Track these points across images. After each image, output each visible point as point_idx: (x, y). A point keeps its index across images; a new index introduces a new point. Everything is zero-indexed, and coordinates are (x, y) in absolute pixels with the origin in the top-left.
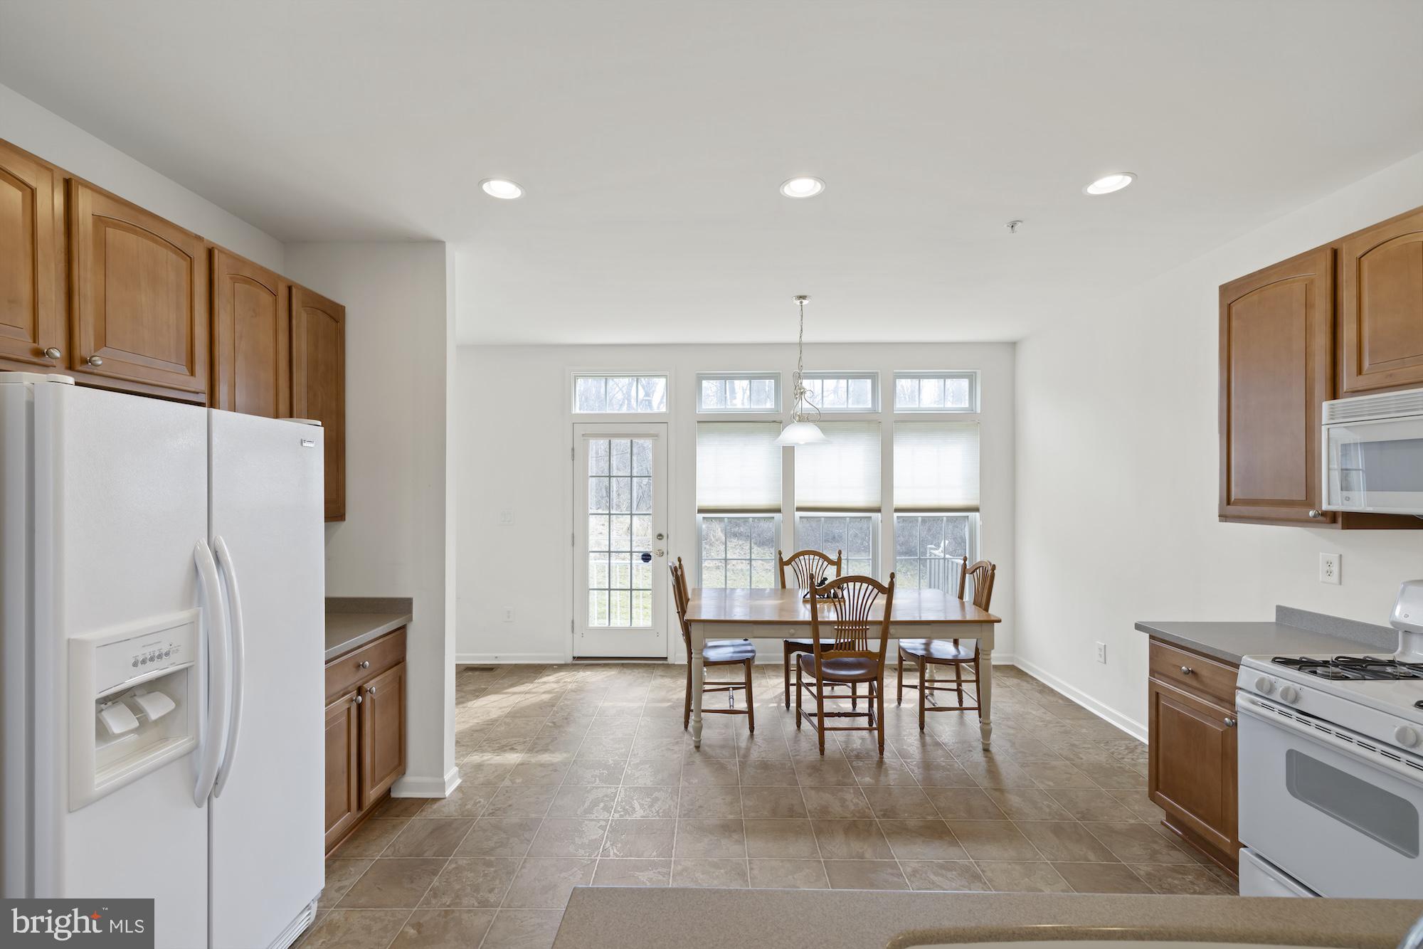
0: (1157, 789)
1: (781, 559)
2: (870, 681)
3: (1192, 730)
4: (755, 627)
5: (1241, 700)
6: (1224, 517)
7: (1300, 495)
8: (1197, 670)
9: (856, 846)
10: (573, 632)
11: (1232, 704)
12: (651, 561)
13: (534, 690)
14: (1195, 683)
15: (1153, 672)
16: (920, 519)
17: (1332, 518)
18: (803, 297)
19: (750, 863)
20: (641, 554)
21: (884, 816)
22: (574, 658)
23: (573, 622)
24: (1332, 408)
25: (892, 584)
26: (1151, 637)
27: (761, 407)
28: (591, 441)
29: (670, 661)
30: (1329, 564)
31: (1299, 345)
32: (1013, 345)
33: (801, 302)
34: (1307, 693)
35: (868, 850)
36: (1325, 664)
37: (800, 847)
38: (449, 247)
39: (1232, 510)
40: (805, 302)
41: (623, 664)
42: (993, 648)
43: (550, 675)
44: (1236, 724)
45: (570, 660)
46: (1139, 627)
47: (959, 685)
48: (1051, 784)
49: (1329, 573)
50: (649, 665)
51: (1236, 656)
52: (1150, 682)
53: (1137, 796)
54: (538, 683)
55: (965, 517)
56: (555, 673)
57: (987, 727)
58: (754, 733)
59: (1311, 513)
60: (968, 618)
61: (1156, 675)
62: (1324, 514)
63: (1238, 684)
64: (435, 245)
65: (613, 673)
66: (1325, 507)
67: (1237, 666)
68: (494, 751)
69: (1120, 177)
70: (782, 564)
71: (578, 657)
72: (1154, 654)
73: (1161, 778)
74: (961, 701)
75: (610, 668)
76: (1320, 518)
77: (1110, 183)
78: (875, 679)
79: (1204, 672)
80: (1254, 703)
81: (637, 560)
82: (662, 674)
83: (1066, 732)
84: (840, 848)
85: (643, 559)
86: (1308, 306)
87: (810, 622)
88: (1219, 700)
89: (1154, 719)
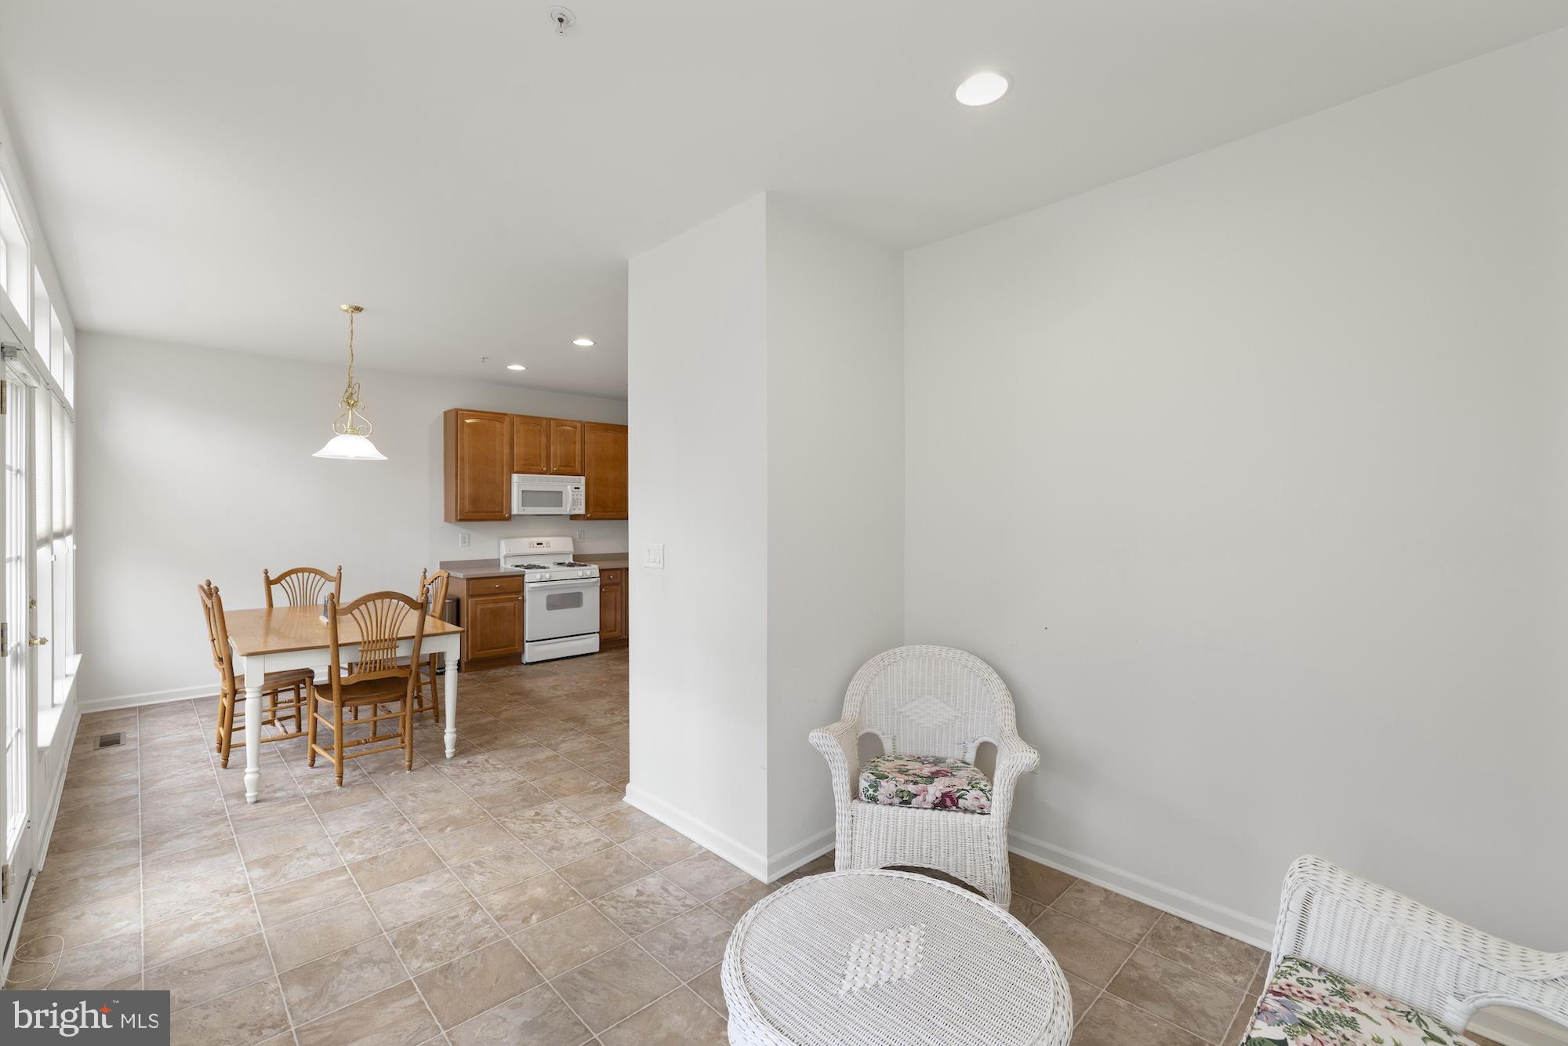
3: (496, 611)
7: (498, 509)
8: (501, 585)
11: (521, 592)
14: (499, 591)
24: (517, 477)
30: (464, 538)
44: (523, 599)
49: (465, 542)
59: (506, 516)
67: (522, 576)
79: (504, 585)
86: (502, 435)
88: (511, 593)
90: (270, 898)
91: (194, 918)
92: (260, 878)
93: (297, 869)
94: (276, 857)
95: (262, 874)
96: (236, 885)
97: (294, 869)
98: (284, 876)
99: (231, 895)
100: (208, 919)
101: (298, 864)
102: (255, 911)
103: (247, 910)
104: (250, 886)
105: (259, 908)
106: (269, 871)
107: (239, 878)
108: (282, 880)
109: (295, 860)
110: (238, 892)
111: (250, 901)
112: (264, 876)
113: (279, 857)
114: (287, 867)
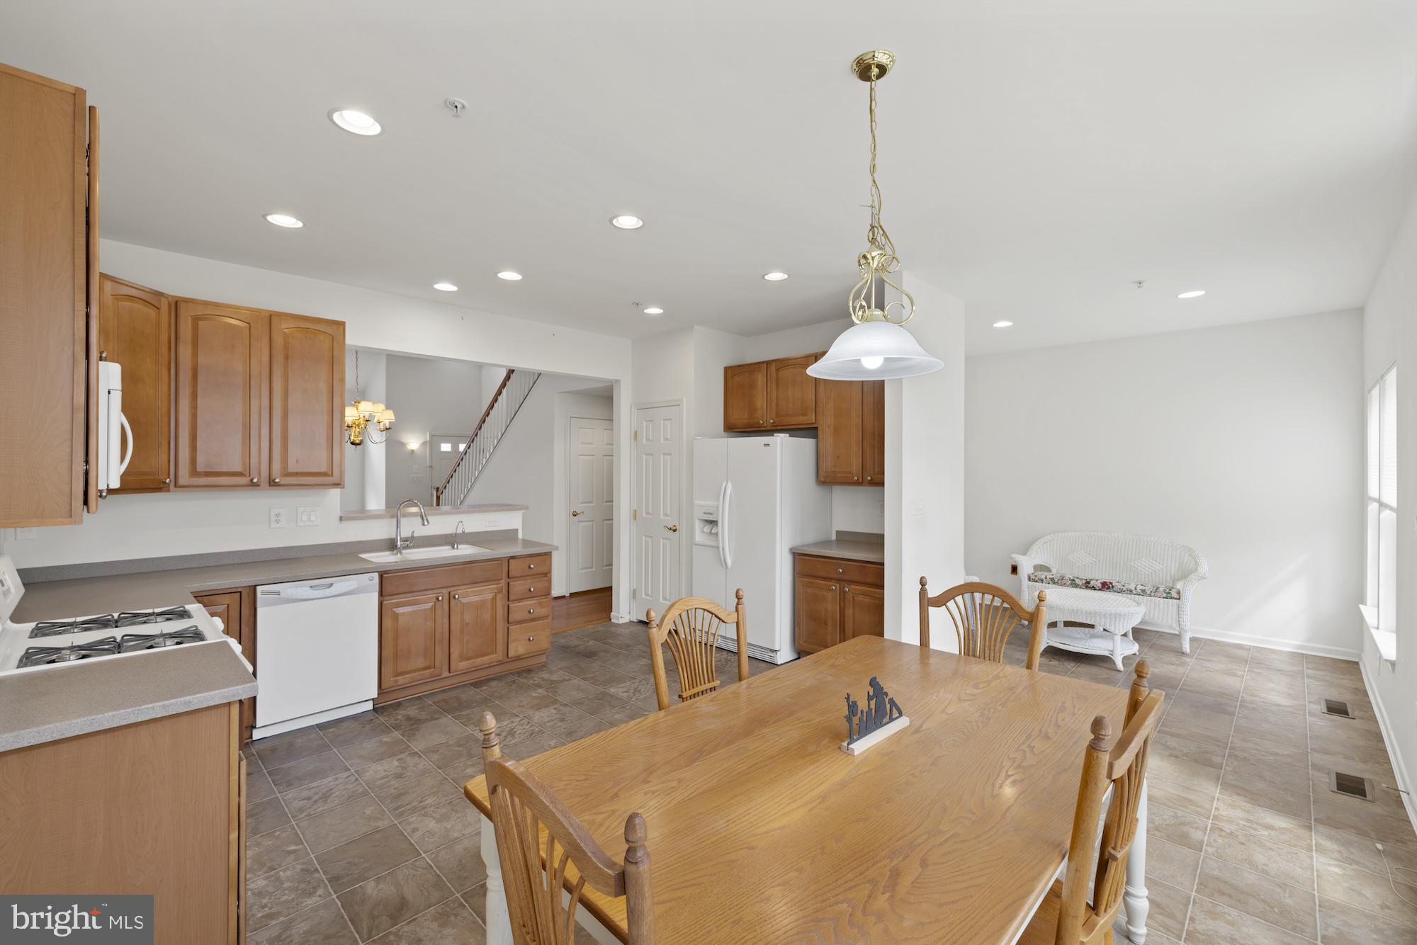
90: (1198, 809)
91: (1267, 833)
92: (1197, 828)
93: (1161, 815)
94: (1169, 837)
95: (1192, 831)
96: (1220, 836)
97: (1164, 817)
98: (1176, 817)
99: (1229, 831)
100: (1255, 826)
101: (1157, 819)
102: (1216, 808)
103: (1221, 813)
104: (1209, 828)
105: (1212, 809)
106: (1186, 829)
107: (1215, 841)
108: (1180, 815)
109: (1157, 823)
110: (1221, 830)
111: (1215, 818)
112: (1192, 828)
113: (1168, 836)
114: (1168, 822)
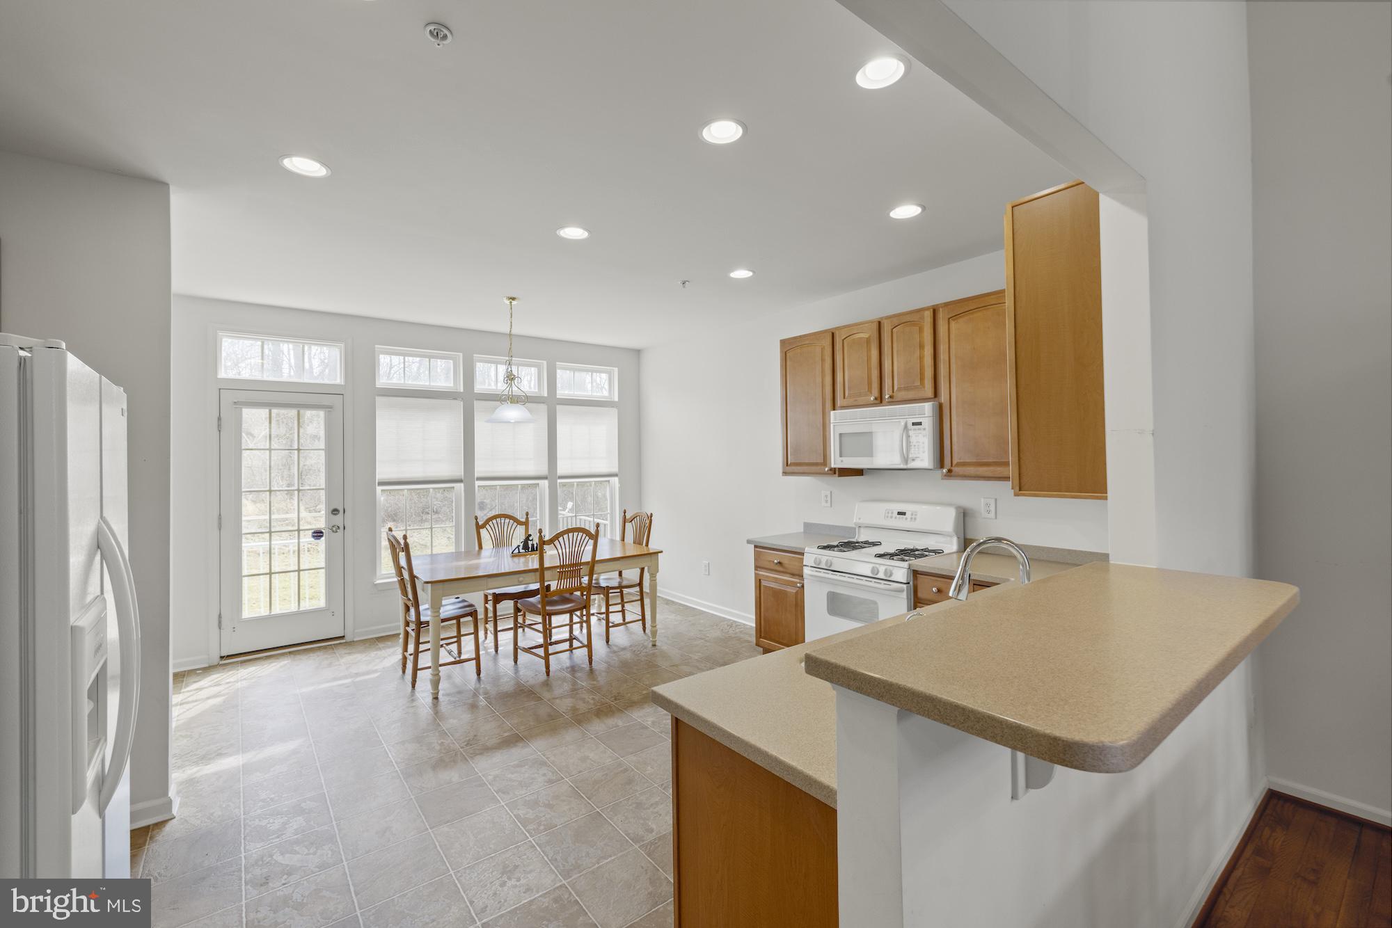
0: (761, 637)
1: (477, 523)
2: (581, 609)
3: (778, 595)
4: (490, 580)
5: (806, 571)
6: (785, 473)
7: (820, 460)
8: (782, 561)
9: (611, 721)
10: (220, 628)
11: (801, 576)
12: (323, 538)
13: (190, 699)
14: (781, 569)
15: (757, 567)
16: (575, 484)
17: (833, 471)
18: (514, 299)
19: (544, 756)
20: (310, 533)
21: (616, 699)
22: (222, 658)
23: (220, 616)
24: (835, 415)
25: (597, 531)
26: (756, 547)
27: (418, 383)
28: (243, 410)
29: (348, 639)
30: (826, 496)
31: (819, 380)
32: (638, 352)
33: (511, 302)
34: (835, 561)
35: (618, 722)
36: (837, 546)
37: (571, 735)
38: (173, 190)
39: (789, 469)
40: (514, 303)
41: (290, 653)
42: (658, 572)
43: (200, 681)
44: (803, 586)
45: (216, 660)
46: (749, 542)
47: (623, 606)
48: (699, 654)
49: (827, 501)
50: (325, 647)
51: (800, 548)
52: (756, 574)
53: (744, 649)
54: (188, 691)
55: (606, 481)
56: (204, 678)
57: (654, 629)
58: (481, 676)
59: (826, 469)
60: (628, 554)
61: (759, 569)
62: (831, 469)
63: (804, 564)
64: (158, 187)
65: (286, 662)
66: (833, 466)
67: (803, 554)
68: (196, 763)
69: (747, 272)
70: (479, 527)
71: (228, 656)
72: (757, 557)
73: (763, 630)
74: (624, 619)
75: (278, 659)
76: (830, 472)
77: (741, 274)
78: (585, 607)
79: (785, 562)
80: (812, 571)
81: (307, 538)
82: (348, 651)
83: (693, 624)
84: (598, 726)
85: (314, 537)
86: (823, 360)
87: (537, 569)
88: (793, 575)
89: (758, 596)
